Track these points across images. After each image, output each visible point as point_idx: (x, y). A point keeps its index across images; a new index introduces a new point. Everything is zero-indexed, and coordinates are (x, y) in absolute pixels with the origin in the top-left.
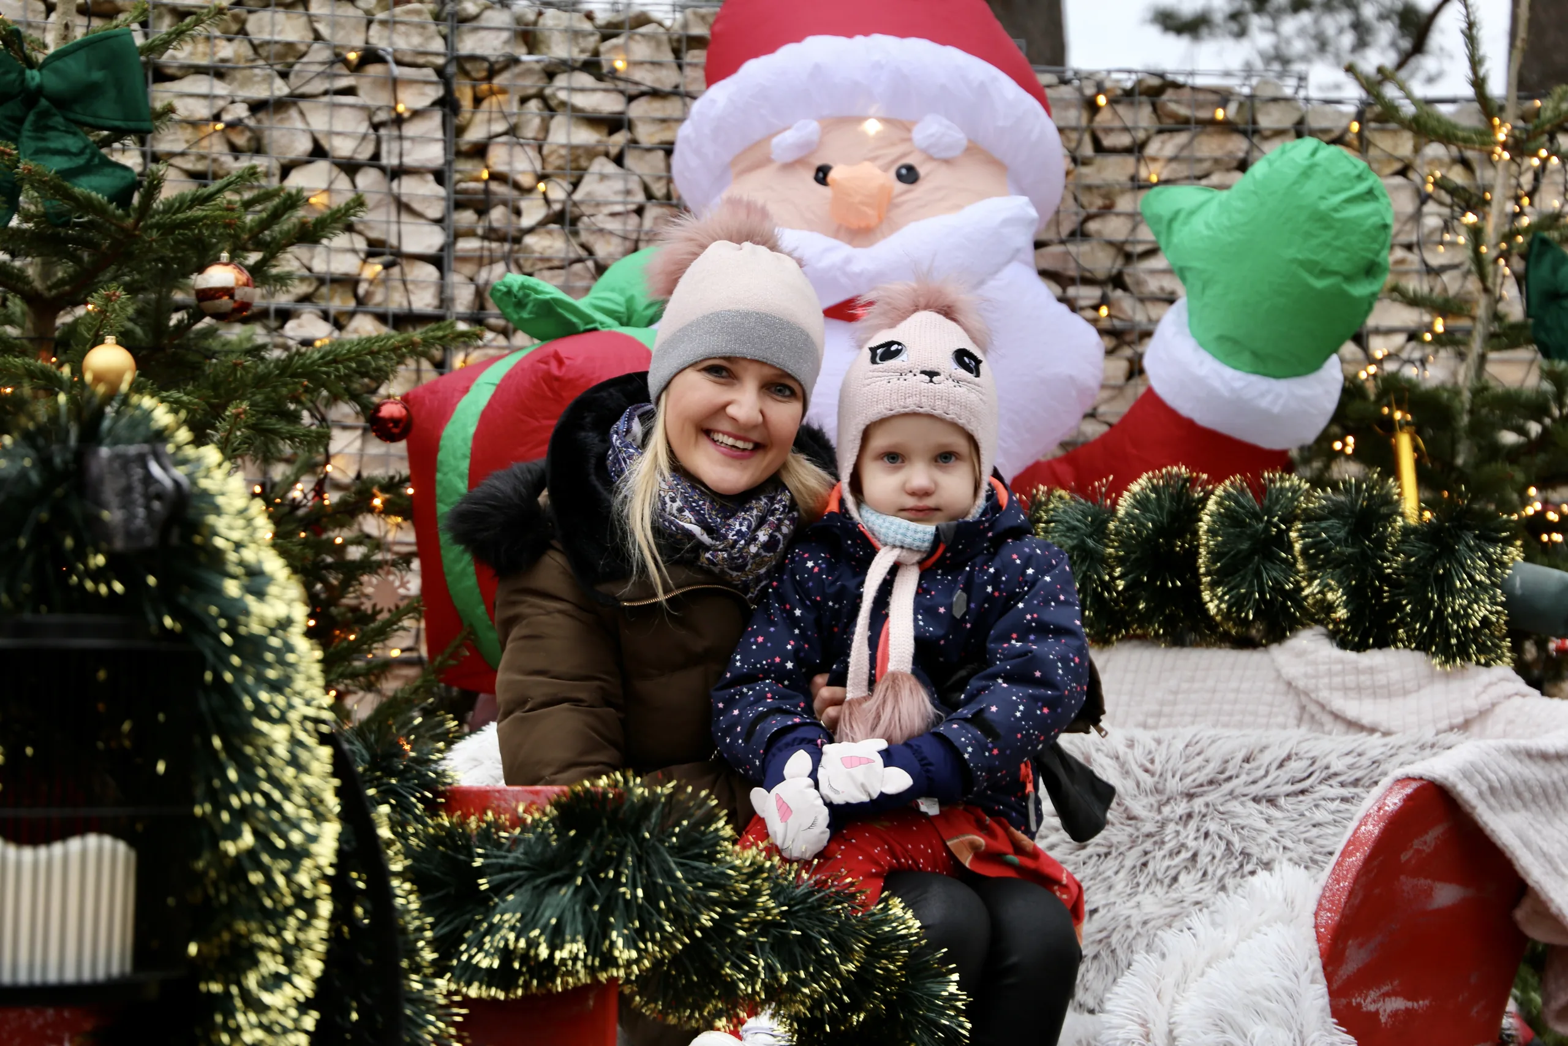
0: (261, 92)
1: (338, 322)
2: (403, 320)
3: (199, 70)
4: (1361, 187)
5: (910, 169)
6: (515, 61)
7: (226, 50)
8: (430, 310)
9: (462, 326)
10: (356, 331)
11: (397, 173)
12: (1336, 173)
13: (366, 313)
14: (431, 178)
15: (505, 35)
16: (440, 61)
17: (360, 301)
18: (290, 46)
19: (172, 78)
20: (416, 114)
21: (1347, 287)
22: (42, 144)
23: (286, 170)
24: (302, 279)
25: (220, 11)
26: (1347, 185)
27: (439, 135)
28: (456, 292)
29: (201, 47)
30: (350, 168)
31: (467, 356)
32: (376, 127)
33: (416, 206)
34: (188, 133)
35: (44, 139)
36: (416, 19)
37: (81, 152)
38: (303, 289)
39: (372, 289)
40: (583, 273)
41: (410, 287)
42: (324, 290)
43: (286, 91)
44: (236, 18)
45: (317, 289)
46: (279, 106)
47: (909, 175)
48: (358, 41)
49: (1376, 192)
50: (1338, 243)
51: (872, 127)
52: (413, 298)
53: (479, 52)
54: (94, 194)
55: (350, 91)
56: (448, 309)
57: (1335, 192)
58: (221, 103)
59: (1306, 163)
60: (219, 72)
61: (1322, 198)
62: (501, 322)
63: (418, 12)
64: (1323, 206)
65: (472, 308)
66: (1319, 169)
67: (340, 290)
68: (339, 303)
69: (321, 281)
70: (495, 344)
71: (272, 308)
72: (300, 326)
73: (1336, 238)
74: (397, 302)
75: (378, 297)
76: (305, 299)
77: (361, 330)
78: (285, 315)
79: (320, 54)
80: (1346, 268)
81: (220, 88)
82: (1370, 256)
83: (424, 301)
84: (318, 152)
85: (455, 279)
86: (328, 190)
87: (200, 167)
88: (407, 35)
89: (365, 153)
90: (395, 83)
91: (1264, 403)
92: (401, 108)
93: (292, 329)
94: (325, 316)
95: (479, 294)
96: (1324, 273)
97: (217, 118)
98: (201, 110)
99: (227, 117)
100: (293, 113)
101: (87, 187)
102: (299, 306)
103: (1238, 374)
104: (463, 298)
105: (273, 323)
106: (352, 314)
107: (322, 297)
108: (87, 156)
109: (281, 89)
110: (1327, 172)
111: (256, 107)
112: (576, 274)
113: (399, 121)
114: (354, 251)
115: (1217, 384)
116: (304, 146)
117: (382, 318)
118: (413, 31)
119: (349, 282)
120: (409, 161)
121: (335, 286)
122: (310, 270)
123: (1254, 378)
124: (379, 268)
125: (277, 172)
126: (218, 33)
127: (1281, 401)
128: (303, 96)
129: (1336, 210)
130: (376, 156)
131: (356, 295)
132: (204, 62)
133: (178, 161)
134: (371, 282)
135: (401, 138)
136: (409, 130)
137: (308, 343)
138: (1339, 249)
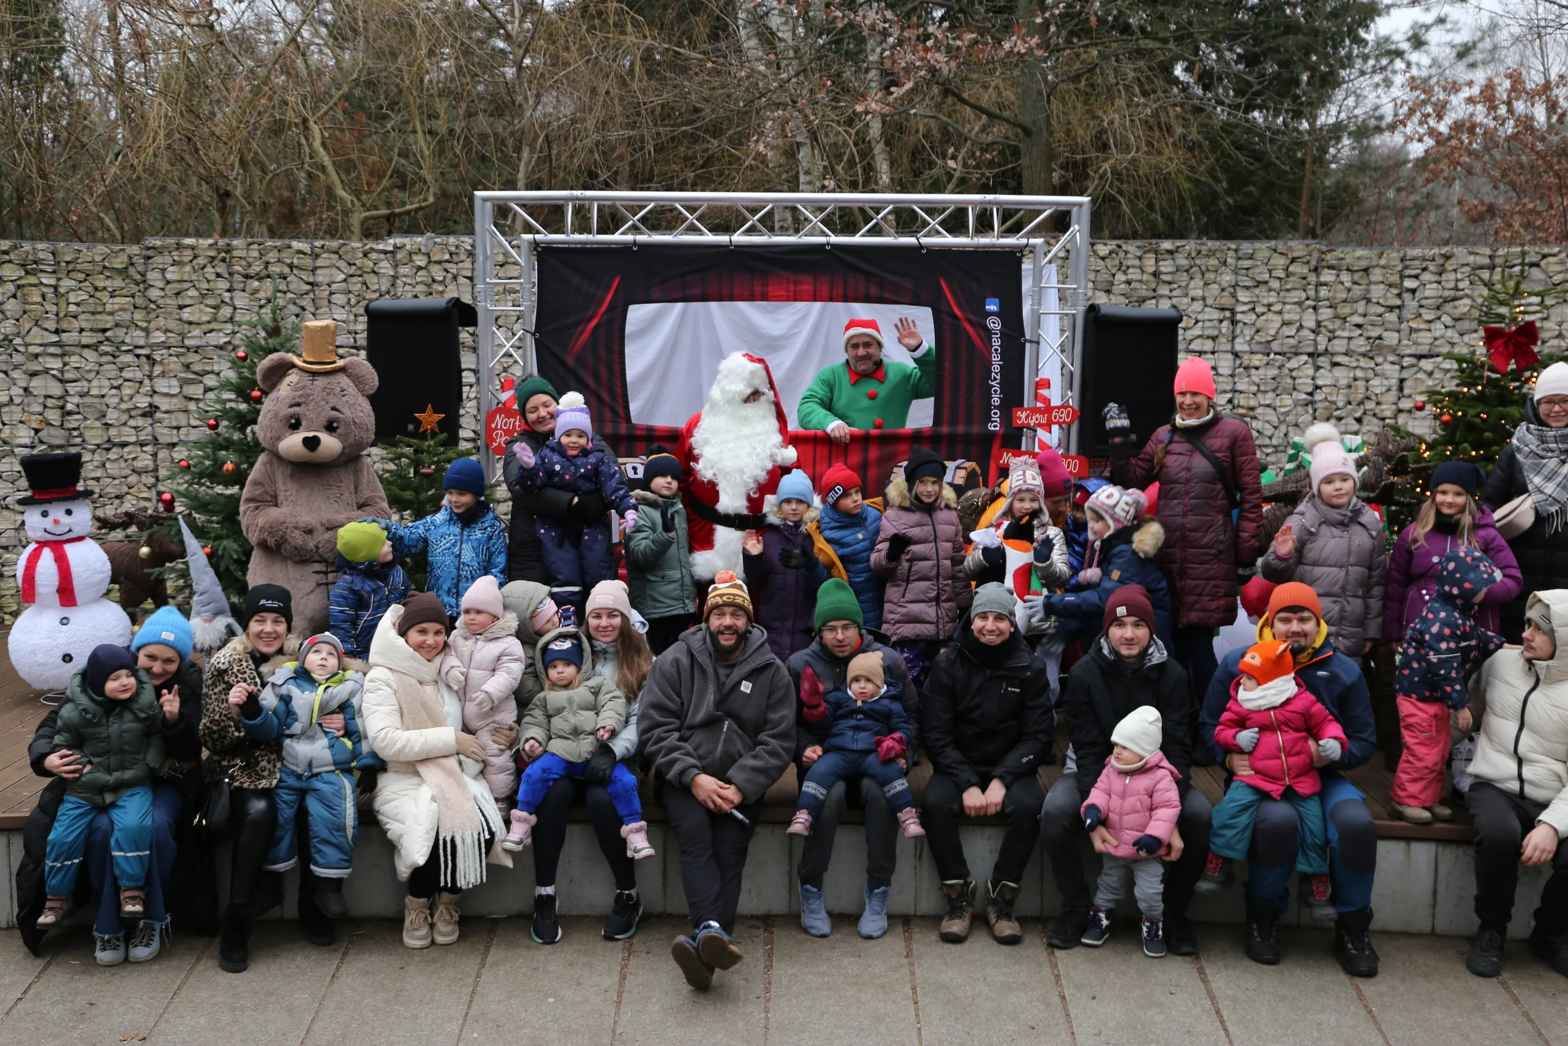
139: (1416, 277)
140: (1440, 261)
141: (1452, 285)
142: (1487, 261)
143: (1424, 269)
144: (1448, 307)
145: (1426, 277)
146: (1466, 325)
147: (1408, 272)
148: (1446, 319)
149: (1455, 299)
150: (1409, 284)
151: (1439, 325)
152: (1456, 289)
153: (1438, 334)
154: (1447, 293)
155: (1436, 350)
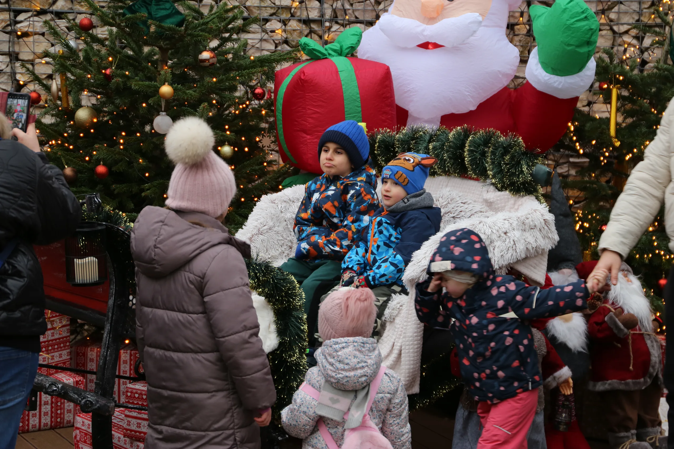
1: (284, 23)
2: (307, 22)
4: (583, 16)
8: (316, 18)
9: (327, 24)
10: (290, 26)
12: (574, 11)
13: (294, 20)
17: (292, 15)
21: (578, 50)
22: (158, 7)
24: (271, 8)
26: (578, 15)
28: (326, 11)
31: (329, 35)
35: (159, 5)
37: (170, 8)
38: (272, 11)
39: (295, 11)
40: (370, 4)
41: (309, 9)
42: (279, 11)
45: (277, 11)
49: (588, 18)
50: (573, 35)
52: (309, 13)
54: (171, 25)
56: (323, 17)
57: (573, 18)
59: (564, 7)
61: (568, 20)
62: (342, 22)
64: (569, 22)
65: (331, 17)
66: (568, 10)
67: (285, 11)
68: (285, 16)
69: (279, 8)
70: (339, 30)
71: (261, 18)
72: (271, 24)
73: (572, 33)
74: (304, 16)
75: (298, 14)
76: (272, 15)
77: (292, 26)
78: (266, 21)
80: (577, 43)
82: (585, 39)
83: (314, 15)
85: (326, 6)
91: (555, 85)
93: (268, 26)
94: (280, 21)
95: (334, 11)
96: (569, 45)
101: (169, 23)
102: (271, 18)
103: (547, 74)
104: (328, 13)
105: (262, 23)
106: (289, 20)
107: (279, 13)
108: (171, 9)
110: (570, 11)
112: (367, 4)
115: (540, 78)
117: (300, 21)
119: (288, 8)
121: (284, 9)
122: (274, 4)
123: (552, 76)
124: (298, 3)
127: (562, 84)
129: (572, 24)
131: (291, 13)
134: (295, 8)
137: (273, 31)
138: (573, 37)
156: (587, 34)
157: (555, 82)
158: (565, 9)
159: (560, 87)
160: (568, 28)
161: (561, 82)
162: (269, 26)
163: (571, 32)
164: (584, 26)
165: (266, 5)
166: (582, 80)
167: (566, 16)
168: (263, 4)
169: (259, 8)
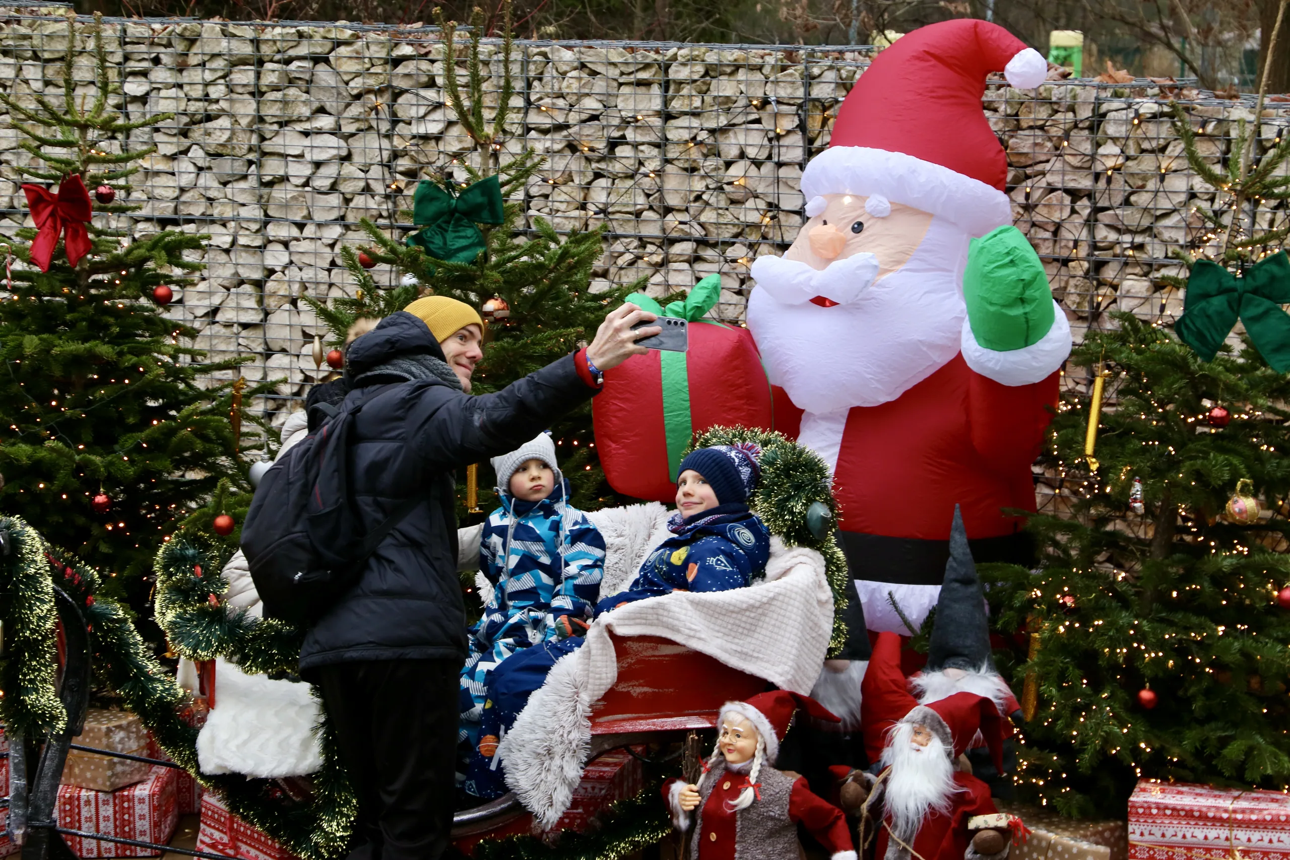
0: (713, 125)
3: (685, 113)
4: (1008, 259)
5: (860, 224)
6: (837, 101)
7: (697, 102)
11: (780, 165)
12: (994, 251)
14: (797, 167)
15: (833, 86)
16: (799, 101)
17: (763, 237)
18: (728, 98)
19: (675, 118)
20: (789, 132)
21: (1004, 311)
23: (728, 164)
24: (734, 225)
25: (694, 81)
27: (801, 144)
29: (687, 102)
30: (758, 164)
32: (770, 140)
33: (790, 183)
34: (681, 148)
36: (789, 79)
38: (735, 230)
39: (766, 230)
41: (783, 228)
42: (746, 231)
43: (725, 122)
44: (704, 83)
45: (743, 230)
46: (723, 130)
47: (858, 228)
48: (760, 94)
50: (994, 289)
51: (847, 200)
52: (785, 234)
53: (820, 96)
55: (758, 121)
57: (993, 263)
58: (695, 131)
60: (695, 114)
61: (985, 266)
63: (791, 75)
64: (986, 269)
68: (753, 238)
69: (745, 226)
71: (721, 241)
72: (734, 250)
73: (993, 286)
74: (778, 240)
76: (736, 236)
78: (728, 245)
79: (742, 102)
80: (1001, 301)
81: (695, 123)
82: (1013, 295)
84: (742, 155)
86: (745, 176)
87: (686, 165)
88: (785, 88)
89: (763, 155)
90: (776, 115)
91: (991, 364)
92: (778, 131)
94: (745, 246)
96: (991, 304)
97: (694, 139)
98: (686, 135)
99: (699, 138)
100: (731, 134)
102: (734, 240)
105: (722, 248)
106: (758, 244)
107: (745, 234)
109: (723, 121)
110: (989, 252)
111: (712, 132)
113: (778, 137)
114: (757, 209)
115: (970, 353)
116: (734, 152)
117: (773, 246)
118: (788, 85)
119: (756, 226)
120: (783, 158)
121: (751, 228)
122: (739, 220)
124: (770, 218)
125: (723, 168)
126: (694, 93)
128: (734, 125)
130: (769, 157)
132: (687, 109)
133: (676, 162)
134: (766, 226)
135: (779, 146)
136: (784, 142)
137: (734, 261)
138: (995, 292)
139: (144, 74)
140: (180, 47)
141: (198, 92)
142: (247, 50)
143: (156, 61)
144: (197, 133)
145: (160, 75)
146: (226, 166)
147: (133, 65)
148: (196, 153)
149: (209, 118)
150: (134, 87)
151: (184, 165)
152: (206, 98)
153: (185, 180)
154: (193, 107)
155: (184, 210)
156: (1015, 288)
157: (989, 361)
158: (983, 248)
159: (997, 368)
160: (986, 276)
161: (998, 361)
162: (730, 252)
163: (990, 284)
164: (1009, 275)
165: (725, 221)
166: (1034, 358)
167: (983, 260)
168: (722, 220)
169: (718, 225)
